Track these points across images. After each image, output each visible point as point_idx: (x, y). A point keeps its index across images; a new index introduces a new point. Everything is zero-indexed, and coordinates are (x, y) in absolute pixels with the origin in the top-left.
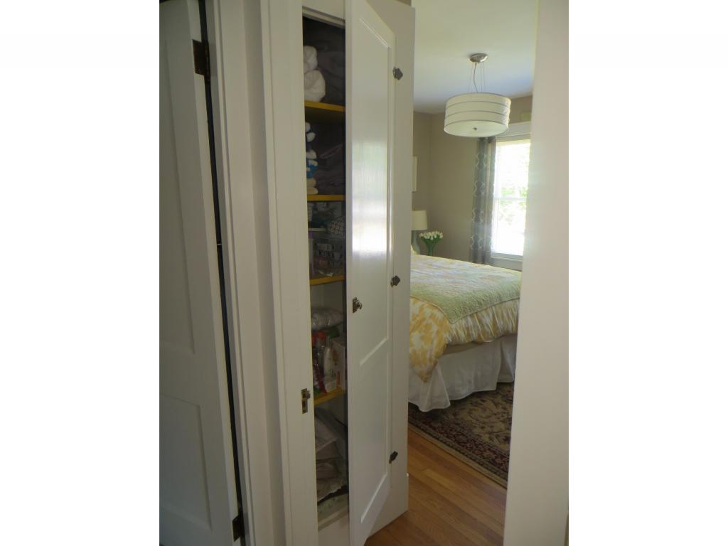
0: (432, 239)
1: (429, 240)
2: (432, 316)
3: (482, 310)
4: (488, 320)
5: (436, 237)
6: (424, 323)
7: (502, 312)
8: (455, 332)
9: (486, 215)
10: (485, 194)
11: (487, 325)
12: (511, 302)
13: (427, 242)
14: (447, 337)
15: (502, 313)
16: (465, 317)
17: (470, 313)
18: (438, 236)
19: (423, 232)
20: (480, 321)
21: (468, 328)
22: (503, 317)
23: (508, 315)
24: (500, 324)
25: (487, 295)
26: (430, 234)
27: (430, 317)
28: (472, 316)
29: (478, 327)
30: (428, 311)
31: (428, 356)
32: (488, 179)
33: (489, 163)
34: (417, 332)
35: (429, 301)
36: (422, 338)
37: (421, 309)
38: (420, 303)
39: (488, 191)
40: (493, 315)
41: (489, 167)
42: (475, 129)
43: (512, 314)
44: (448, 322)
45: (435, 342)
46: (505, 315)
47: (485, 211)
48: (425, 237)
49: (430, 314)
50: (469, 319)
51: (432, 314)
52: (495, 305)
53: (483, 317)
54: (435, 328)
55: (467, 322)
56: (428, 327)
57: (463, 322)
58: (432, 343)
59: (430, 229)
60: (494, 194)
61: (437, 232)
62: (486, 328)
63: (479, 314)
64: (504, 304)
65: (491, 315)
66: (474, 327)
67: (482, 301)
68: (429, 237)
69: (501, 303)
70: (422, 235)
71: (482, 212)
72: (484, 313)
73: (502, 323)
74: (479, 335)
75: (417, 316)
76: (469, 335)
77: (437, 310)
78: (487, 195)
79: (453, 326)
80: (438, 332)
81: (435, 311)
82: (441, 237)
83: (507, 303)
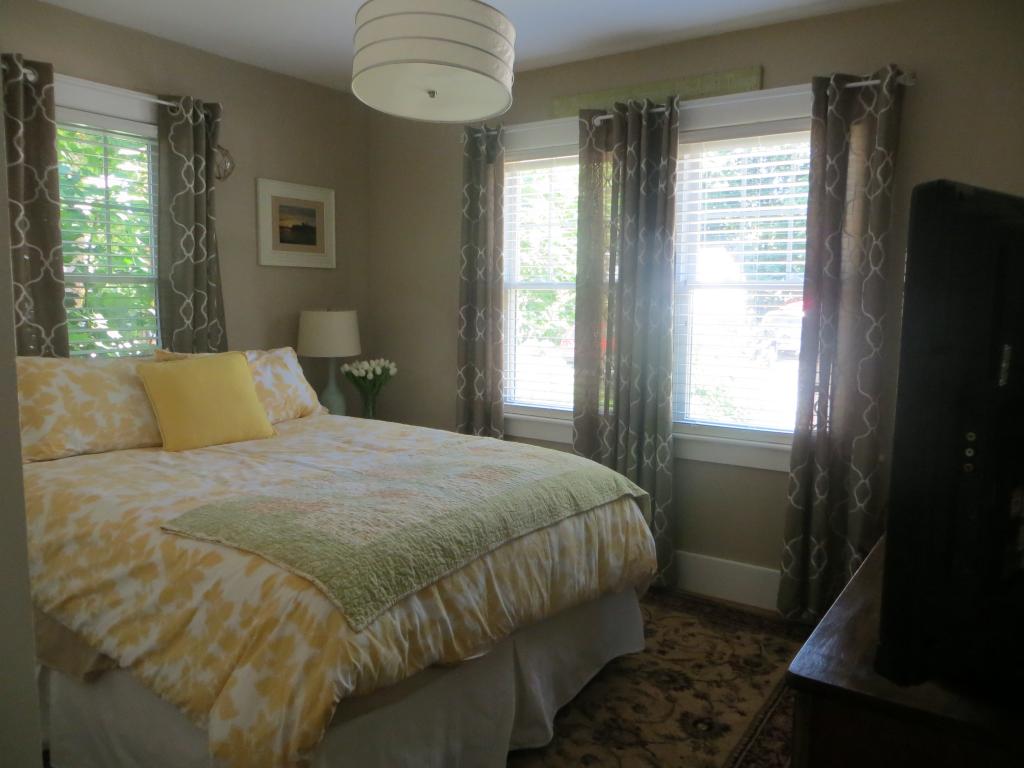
0: (370, 376)
1: (364, 378)
2: (297, 612)
3: (457, 571)
4: (472, 598)
5: (379, 371)
6: (271, 637)
7: (512, 566)
8: (365, 657)
9: (490, 321)
10: (485, 273)
11: (472, 613)
12: (534, 537)
13: (360, 381)
14: (338, 679)
15: (513, 571)
16: (404, 602)
17: (417, 587)
18: (385, 370)
19: (350, 360)
20: (450, 605)
21: (412, 635)
22: (514, 581)
23: (529, 574)
24: (506, 601)
25: (471, 526)
26: (365, 365)
27: (290, 616)
28: (424, 594)
29: (443, 622)
30: (286, 595)
31: (277, 749)
32: (491, 242)
33: (491, 206)
34: (248, 666)
35: (291, 563)
36: (263, 687)
37: (267, 589)
38: (266, 570)
39: (490, 269)
40: (489, 581)
41: (491, 215)
42: (432, 94)
43: (541, 567)
44: (343, 628)
45: (300, 701)
46: (521, 573)
47: (485, 313)
48: (356, 373)
49: (290, 607)
50: (417, 605)
51: (298, 605)
52: (492, 553)
53: (461, 591)
54: (302, 653)
55: (410, 616)
56: (283, 646)
57: (396, 620)
58: (291, 703)
59: (367, 354)
60: (505, 274)
61: (382, 361)
62: (468, 620)
63: (448, 586)
64: (516, 545)
65: (482, 580)
66: (433, 622)
67: (455, 547)
68: (363, 373)
69: (510, 542)
70: (346, 367)
71: (480, 314)
72: (462, 580)
73: (513, 597)
74: (448, 644)
75: (256, 611)
76: (415, 651)
77: (312, 591)
78: (490, 278)
79: (361, 639)
80: (309, 666)
81: (309, 598)
82: (393, 371)
83: (525, 541)
